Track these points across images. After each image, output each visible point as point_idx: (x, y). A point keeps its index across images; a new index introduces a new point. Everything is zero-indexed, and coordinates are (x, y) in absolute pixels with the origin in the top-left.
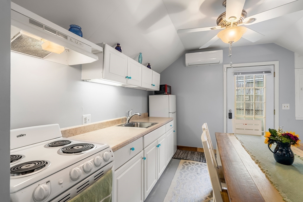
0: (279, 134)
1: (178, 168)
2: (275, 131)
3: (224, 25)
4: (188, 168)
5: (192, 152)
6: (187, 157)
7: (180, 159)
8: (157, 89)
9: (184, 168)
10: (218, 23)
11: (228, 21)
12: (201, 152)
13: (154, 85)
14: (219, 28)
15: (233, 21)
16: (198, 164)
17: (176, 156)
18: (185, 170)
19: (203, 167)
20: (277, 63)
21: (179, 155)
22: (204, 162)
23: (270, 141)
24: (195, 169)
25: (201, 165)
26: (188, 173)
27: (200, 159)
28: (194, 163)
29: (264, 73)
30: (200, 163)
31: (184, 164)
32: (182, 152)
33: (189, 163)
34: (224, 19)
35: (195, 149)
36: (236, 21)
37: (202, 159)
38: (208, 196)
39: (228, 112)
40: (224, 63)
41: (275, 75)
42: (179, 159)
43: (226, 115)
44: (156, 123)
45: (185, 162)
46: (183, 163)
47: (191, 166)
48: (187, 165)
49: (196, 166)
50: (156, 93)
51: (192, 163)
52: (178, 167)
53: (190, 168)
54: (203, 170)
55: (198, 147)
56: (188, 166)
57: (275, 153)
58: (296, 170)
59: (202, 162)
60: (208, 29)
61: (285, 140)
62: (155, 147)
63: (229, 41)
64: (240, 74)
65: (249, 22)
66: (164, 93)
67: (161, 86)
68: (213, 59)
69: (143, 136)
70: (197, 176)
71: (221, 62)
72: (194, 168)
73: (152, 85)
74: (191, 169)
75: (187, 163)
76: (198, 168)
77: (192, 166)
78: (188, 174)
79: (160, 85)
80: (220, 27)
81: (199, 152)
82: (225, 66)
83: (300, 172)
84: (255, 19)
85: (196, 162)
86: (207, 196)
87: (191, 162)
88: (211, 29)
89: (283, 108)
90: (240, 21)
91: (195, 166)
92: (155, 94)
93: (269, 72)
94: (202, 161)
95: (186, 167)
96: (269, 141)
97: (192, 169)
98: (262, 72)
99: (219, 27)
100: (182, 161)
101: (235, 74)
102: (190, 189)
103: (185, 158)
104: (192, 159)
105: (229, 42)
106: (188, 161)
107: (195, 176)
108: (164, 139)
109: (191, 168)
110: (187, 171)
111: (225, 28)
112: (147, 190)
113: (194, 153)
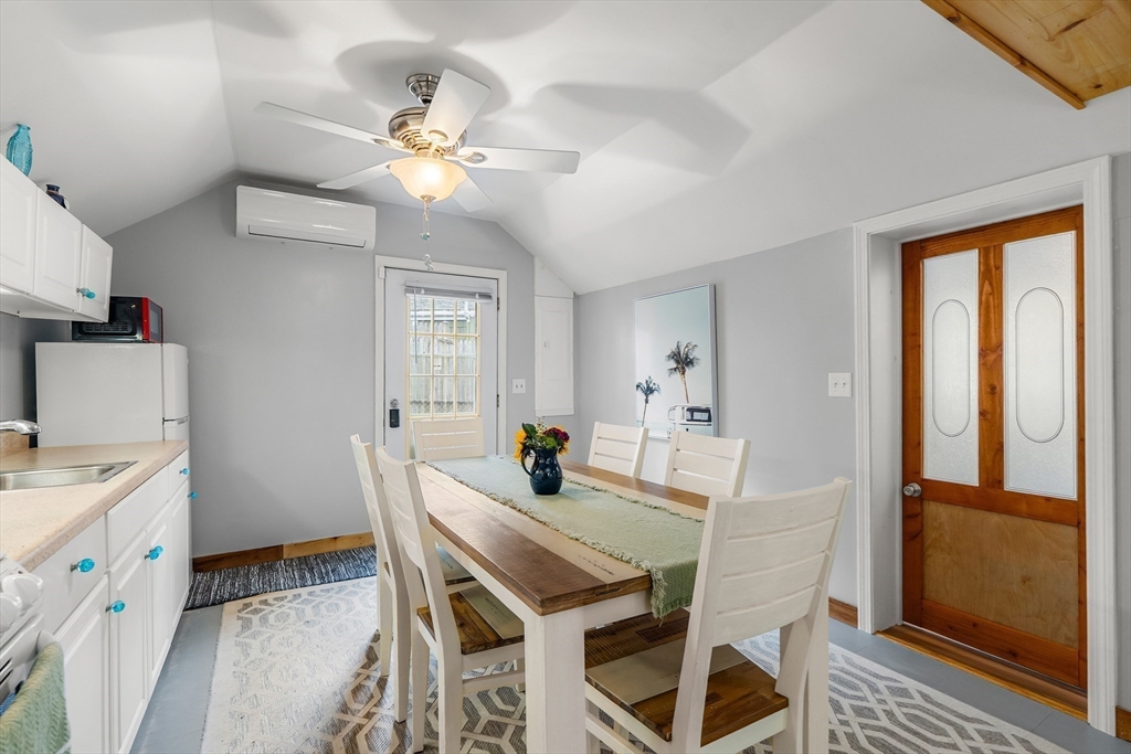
0: (540, 432)
1: (222, 635)
2: (532, 427)
3: (409, 142)
4: (264, 620)
5: (263, 566)
6: (247, 587)
7: (222, 603)
8: (98, 312)
9: (247, 625)
10: (392, 131)
11: (425, 137)
12: (299, 558)
13: (90, 295)
14: (398, 146)
15: (437, 141)
16: (299, 595)
17: (199, 597)
18: (253, 630)
19: (318, 600)
20: (503, 276)
21: (209, 590)
22: (318, 581)
23: (525, 450)
24: (293, 613)
25: (310, 594)
26: (269, 635)
27: (302, 577)
28: (282, 599)
29: (477, 296)
30: (303, 591)
31: (243, 614)
32: (217, 576)
33: (265, 602)
34: (413, 126)
35: (276, 551)
36: (445, 145)
37: (308, 575)
38: (362, 667)
39: (389, 407)
40: (376, 252)
41: (501, 306)
42: (213, 604)
43: (381, 416)
44: (128, 465)
45: (247, 606)
46: (239, 611)
47: (274, 608)
48: (256, 611)
49: (294, 604)
50: (83, 331)
51: (276, 599)
52: (223, 629)
53: (272, 618)
54: (322, 607)
55: (285, 543)
56: (261, 614)
57: (532, 474)
58: (567, 497)
59: (313, 585)
60: (368, 138)
61: (551, 443)
62: (139, 561)
63: (424, 194)
64: (423, 292)
65: (469, 159)
66: (133, 333)
67: (115, 303)
68: (330, 227)
69: (106, 513)
70: (308, 629)
71: (371, 244)
72: (289, 611)
73: (78, 291)
74: (278, 619)
75: (256, 605)
76: (304, 606)
77: (280, 607)
78: (270, 638)
79: (112, 298)
80: (402, 144)
81: (292, 559)
82: (381, 261)
83: (574, 500)
84: (484, 158)
85: (289, 593)
86: (356, 668)
87: (270, 597)
88: (376, 140)
89: (515, 391)
90: (451, 151)
91: (290, 605)
92: (75, 339)
93: (488, 296)
94: (310, 582)
95: (255, 619)
96: (522, 451)
97: (283, 617)
98: (472, 295)
99: (396, 144)
100: (230, 607)
101: (410, 289)
102: (295, 676)
103: (241, 594)
104: (274, 588)
105: (423, 197)
106: (255, 600)
107: (301, 632)
108: (164, 528)
109: (277, 616)
110: (264, 629)
111: (412, 152)
112: (120, 747)
113: (270, 567)
